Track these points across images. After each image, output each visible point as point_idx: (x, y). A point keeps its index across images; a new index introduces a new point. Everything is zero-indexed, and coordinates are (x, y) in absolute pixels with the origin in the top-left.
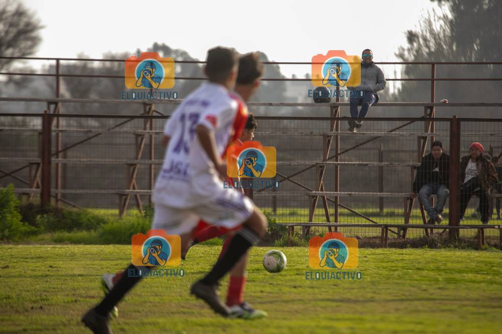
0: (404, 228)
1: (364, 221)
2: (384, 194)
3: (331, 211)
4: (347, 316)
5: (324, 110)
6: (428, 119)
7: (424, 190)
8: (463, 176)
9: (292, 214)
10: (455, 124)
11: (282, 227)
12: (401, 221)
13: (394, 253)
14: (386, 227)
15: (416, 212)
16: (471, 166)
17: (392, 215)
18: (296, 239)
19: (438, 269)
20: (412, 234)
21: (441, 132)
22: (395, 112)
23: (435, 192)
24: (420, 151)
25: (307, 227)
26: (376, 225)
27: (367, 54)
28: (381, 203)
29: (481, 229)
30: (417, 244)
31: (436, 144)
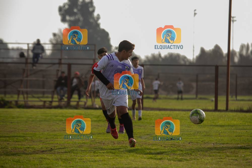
0: (51, 102)
1: (37, 99)
2: (45, 90)
3: (25, 96)
4: (30, 133)
5: (23, 60)
6: (60, 64)
7: (59, 89)
8: (72, 83)
9: (12, 97)
10: (69, 65)
11: (8, 102)
12: (50, 99)
13: (48, 111)
14: (45, 102)
15: (56, 96)
16: (75, 80)
17: (47, 97)
18: (12, 106)
19: (63, 116)
20: (54, 104)
21: (64, 68)
22: (49, 61)
23: (62, 89)
24: (57, 75)
25: (16, 102)
26: (41, 101)
27: (38, 41)
28: (44, 93)
29: (78, 102)
30: (56, 107)
31: (63, 73)
